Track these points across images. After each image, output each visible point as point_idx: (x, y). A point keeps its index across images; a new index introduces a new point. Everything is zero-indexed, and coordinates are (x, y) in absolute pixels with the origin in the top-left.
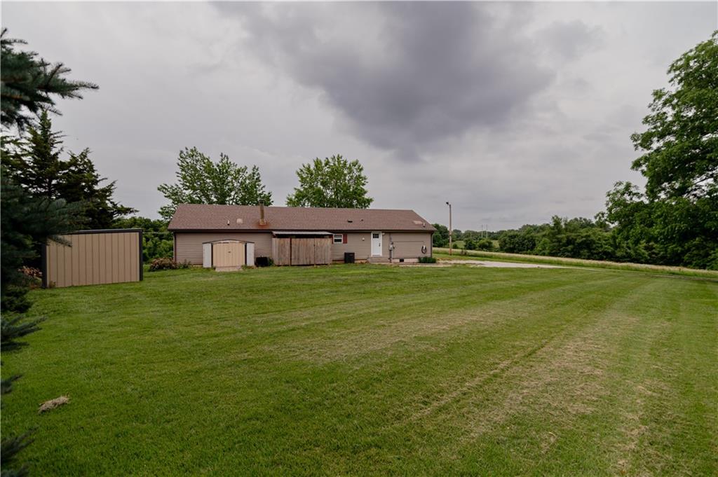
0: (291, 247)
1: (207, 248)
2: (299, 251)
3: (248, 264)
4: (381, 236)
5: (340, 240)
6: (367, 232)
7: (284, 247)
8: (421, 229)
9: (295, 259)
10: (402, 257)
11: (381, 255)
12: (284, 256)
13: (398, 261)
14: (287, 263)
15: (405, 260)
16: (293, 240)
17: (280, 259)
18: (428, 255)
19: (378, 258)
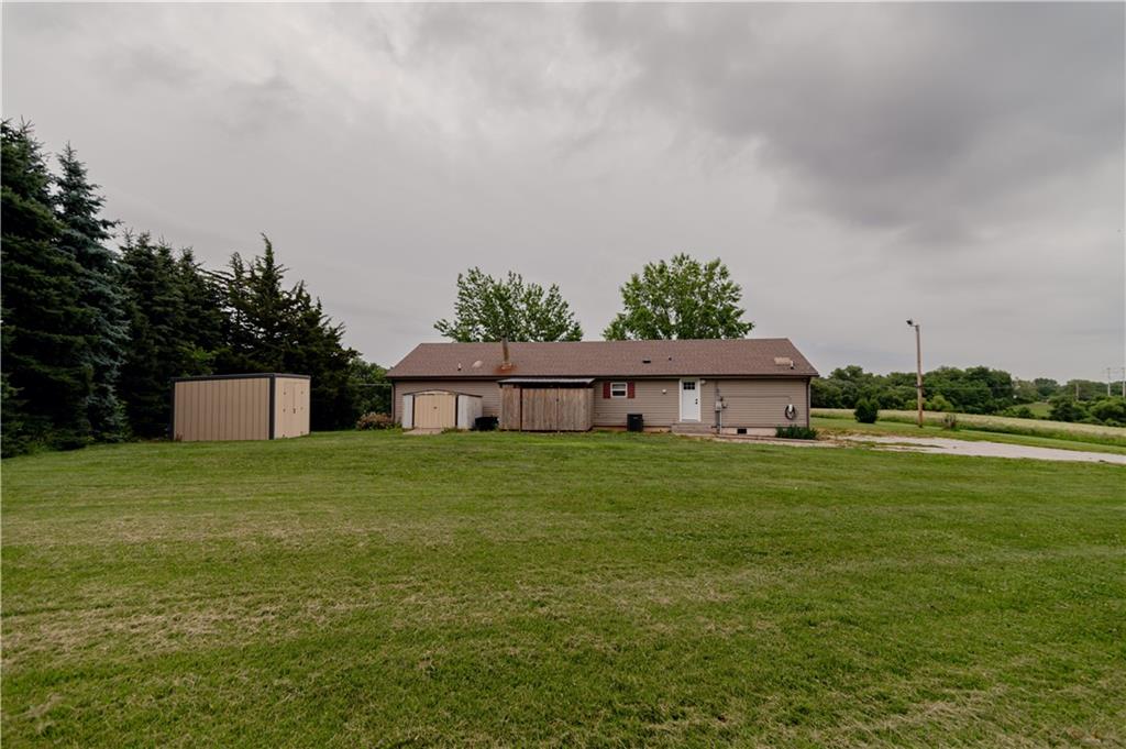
0: (521, 403)
1: (408, 400)
2: (533, 409)
3: (460, 427)
4: (698, 386)
5: (623, 393)
6: (671, 379)
7: (512, 402)
8: (782, 372)
9: (527, 421)
10: (742, 424)
11: (700, 420)
12: (512, 415)
13: (735, 431)
14: (515, 428)
15: (749, 431)
16: (524, 391)
17: (506, 420)
18: (800, 422)
19: (692, 425)
